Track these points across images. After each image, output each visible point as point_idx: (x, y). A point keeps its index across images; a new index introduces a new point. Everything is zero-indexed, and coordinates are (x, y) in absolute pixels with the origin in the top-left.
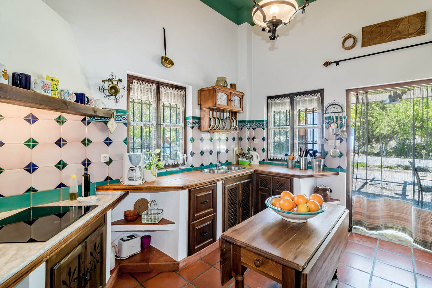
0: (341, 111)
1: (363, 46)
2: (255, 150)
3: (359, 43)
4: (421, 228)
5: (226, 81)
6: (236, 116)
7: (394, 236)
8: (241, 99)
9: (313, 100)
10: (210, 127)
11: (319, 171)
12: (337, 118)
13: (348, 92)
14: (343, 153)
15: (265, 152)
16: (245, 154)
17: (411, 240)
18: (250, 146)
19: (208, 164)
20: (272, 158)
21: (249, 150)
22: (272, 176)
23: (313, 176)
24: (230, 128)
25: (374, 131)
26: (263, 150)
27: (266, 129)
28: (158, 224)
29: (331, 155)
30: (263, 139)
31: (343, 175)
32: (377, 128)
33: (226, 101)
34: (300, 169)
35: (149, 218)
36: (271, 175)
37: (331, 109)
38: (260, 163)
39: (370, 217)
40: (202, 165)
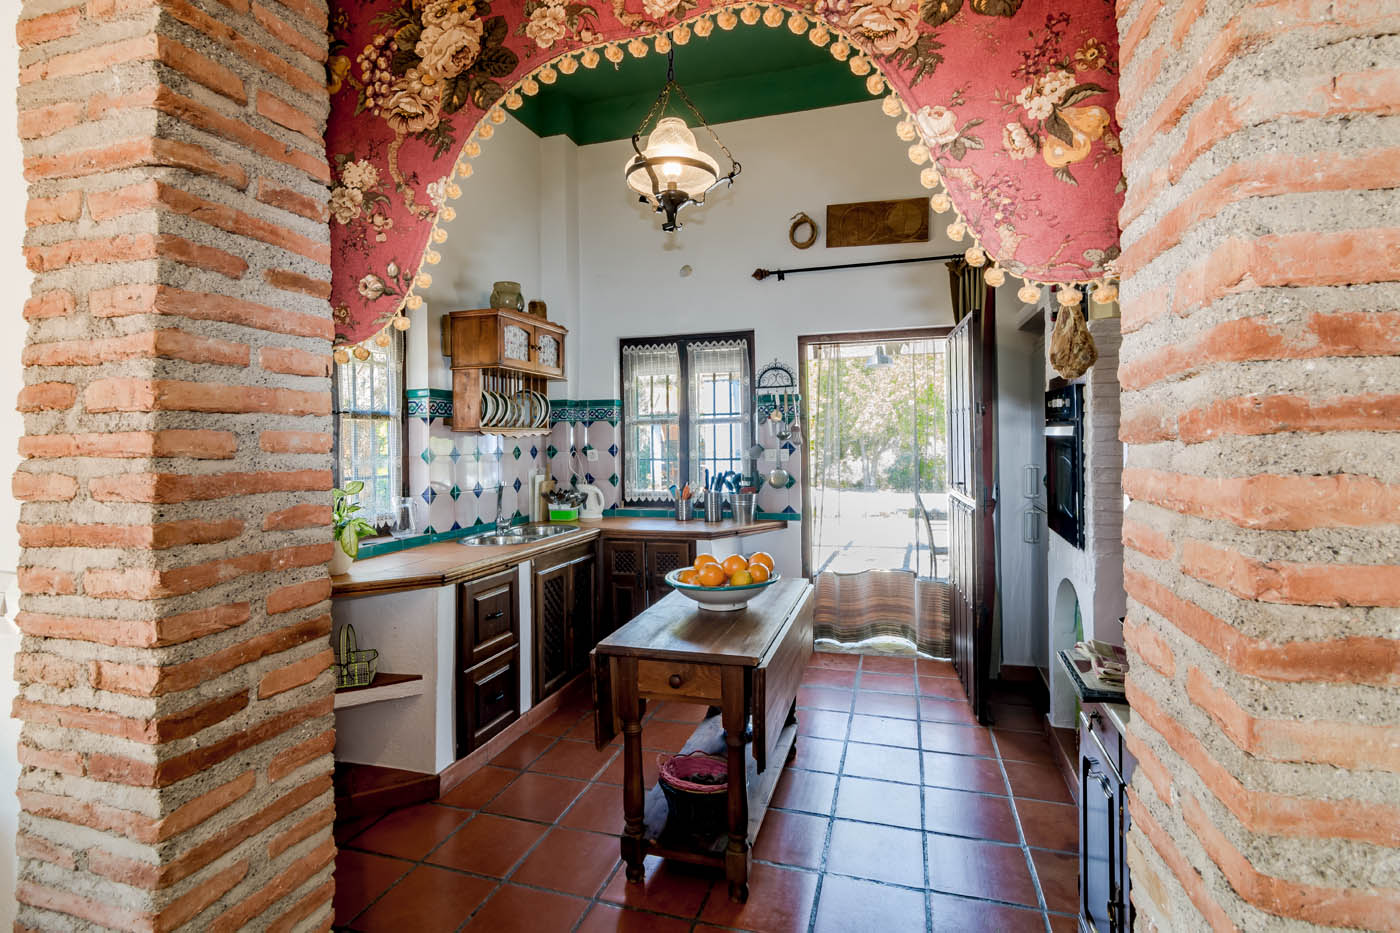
0: (789, 383)
1: (829, 245)
2: (590, 480)
3: (822, 239)
4: (928, 618)
5: (520, 295)
6: (544, 390)
7: (888, 645)
8: (558, 343)
9: (730, 354)
10: (483, 419)
11: (748, 522)
12: (782, 398)
13: (803, 341)
14: (795, 477)
15: (619, 484)
16: (566, 492)
17: (914, 646)
18: (577, 470)
19: (471, 523)
20: (635, 500)
21: (574, 481)
22: (646, 541)
23: (737, 533)
24: (532, 422)
25: (850, 427)
26: (613, 479)
27: (619, 423)
28: (372, 685)
29: (771, 484)
30: (612, 451)
31: (795, 526)
32: (856, 418)
33: (524, 350)
34: (707, 521)
35: (345, 673)
36: (642, 540)
37: (770, 379)
38: (605, 513)
39: (847, 614)
40: (456, 526)
